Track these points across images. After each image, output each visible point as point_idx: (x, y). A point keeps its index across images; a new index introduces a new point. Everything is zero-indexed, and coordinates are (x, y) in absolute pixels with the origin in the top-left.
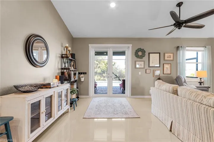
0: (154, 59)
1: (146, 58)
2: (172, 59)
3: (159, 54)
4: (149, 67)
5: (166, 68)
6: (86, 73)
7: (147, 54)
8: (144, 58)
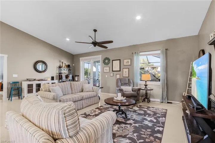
0: (116, 65)
1: (110, 65)
2: (130, 64)
3: (119, 61)
4: (113, 71)
5: (125, 73)
6: (79, 76)
7: (111, 61)
8: (109, 64)
